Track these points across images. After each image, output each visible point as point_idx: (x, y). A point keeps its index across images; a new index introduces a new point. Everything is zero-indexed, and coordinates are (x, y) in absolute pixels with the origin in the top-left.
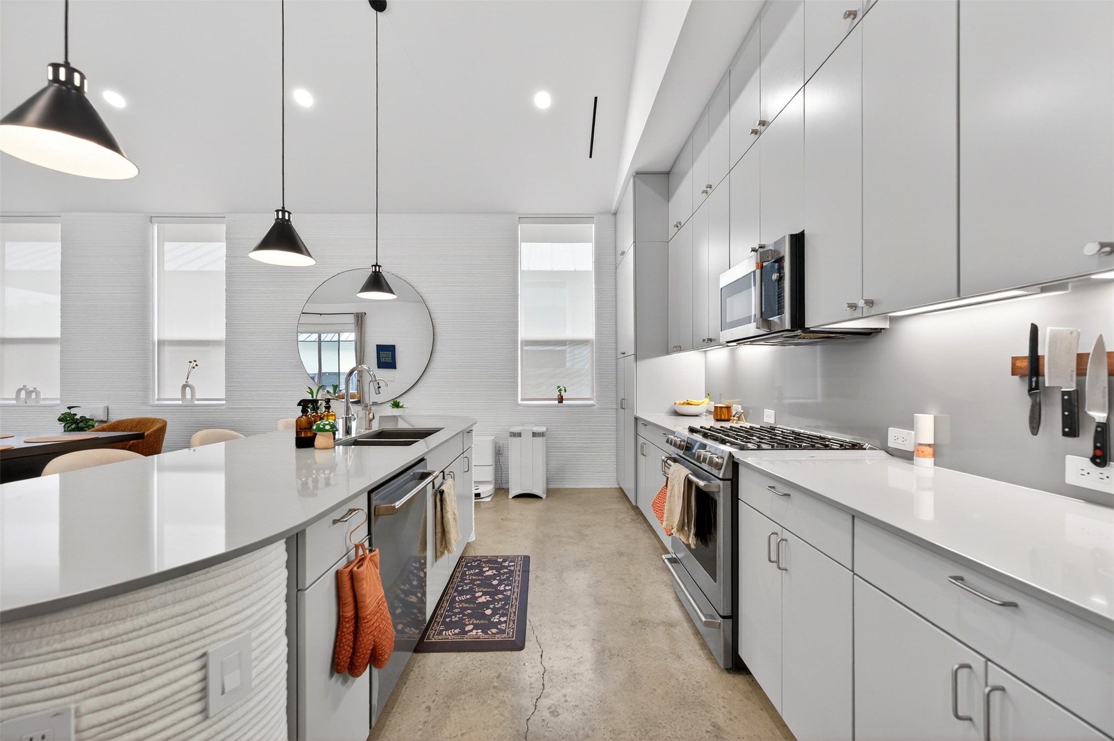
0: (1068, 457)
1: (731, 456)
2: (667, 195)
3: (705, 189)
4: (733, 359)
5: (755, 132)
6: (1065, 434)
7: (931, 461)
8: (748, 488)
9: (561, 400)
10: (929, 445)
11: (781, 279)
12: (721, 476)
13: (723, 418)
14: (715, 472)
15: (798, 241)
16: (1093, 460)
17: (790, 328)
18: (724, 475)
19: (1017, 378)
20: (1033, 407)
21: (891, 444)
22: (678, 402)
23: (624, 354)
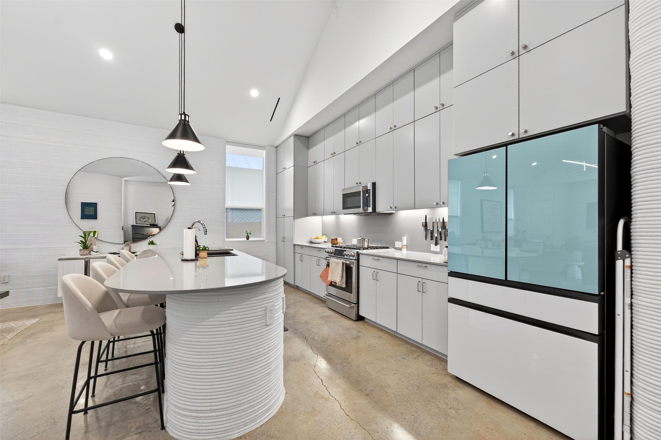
0: (431, 245)
1: (357, 252)
2: (308, 147)
3: (333, 153)
4: (338, 219)
5: (357, 143)
6: (431, 240)
7: (406, 249)
8: (363, 261)
9: (248, 238)
10: (405, 245)
11: (369, 196)
12: (354, 259)
13: (335, 243)
14: (353, 258)
15: (374, 185)
16: (435, 245)
17: (372, 212)
18: (355, 258)
19: (423, 227)
20: (426, 234)
21: (396, 246)
22: (312, 238)
23: (285, 215)
